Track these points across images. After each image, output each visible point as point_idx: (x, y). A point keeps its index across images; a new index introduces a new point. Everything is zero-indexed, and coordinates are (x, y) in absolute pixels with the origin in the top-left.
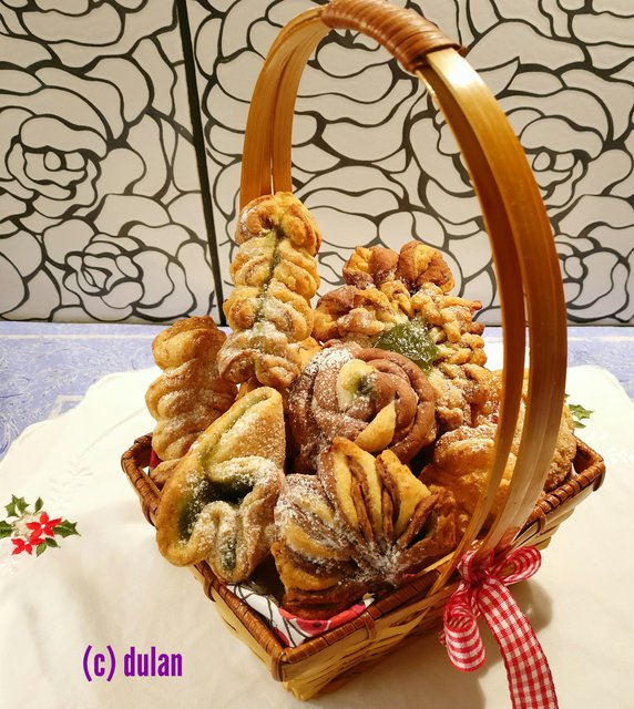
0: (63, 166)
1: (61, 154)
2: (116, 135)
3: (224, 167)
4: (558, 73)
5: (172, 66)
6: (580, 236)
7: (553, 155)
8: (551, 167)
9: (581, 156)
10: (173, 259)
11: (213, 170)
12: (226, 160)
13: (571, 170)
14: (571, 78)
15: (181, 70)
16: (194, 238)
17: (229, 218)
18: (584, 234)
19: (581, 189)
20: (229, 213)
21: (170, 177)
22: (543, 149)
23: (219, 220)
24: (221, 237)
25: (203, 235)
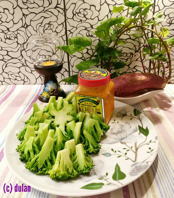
0: (45, 58)
1: (45, 56)
2: (54, 53)
3: (72, 58)
4: (126, 40)
5: (64, 41)
6: (133, 69)
7: (127, 54)
8: (126, 56)
9: (131, 54)
10: (62, 75)
11: (70, 58)
12: (72, 56)
13: (130, 56)
14: (128, 40)
15: (66, 42)
16: (66, 70)
17: (72, 67)
18: (134, 68)
19: (132, 59)
20: (72, 66)
21: (63, 59)
22: (125, 53)
23: (71, 67)
24: (71, 70)
25: (68, 70)
